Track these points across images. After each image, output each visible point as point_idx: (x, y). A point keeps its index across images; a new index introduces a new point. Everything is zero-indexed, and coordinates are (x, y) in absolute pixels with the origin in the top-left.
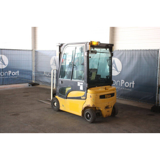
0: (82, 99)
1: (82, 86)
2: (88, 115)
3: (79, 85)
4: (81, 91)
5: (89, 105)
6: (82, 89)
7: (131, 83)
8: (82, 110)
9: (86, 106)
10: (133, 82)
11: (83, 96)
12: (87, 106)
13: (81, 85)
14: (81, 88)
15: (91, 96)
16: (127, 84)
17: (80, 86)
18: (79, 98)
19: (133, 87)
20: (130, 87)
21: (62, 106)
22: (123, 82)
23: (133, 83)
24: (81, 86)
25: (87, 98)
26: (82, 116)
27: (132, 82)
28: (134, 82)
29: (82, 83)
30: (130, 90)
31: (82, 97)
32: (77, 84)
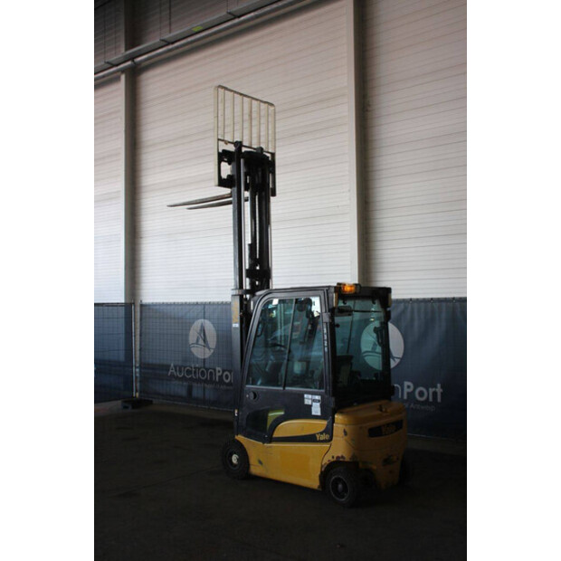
0: (320, 441)
1: (318, 404)
2: (340, 486)
3: (307, 402)
4: (316, 417)
5: (340, 455)
6: (319, 414)
7: (434, 389)
8: (319, 473)
9: (332, 460)
10: (439, 385)
11: (321, 433)
12: (335, 459)
13: (314, 401)
14: (316, 410)
15: (345, 432)
16: (421, 394)
17: (311, 406)
18: (311, 439)
19: (439, 400)
20: (431, 399)
21: (257, 463)
22: (409, 387)
23: (439, 390)
24: (314, 404)
25: (334, 438)
26: (320, 489)
27: (436, 387)
28: (442, 387)
29: (317, 397)
30: (432, 409)
31: (318, 436)
32: (303, 398)
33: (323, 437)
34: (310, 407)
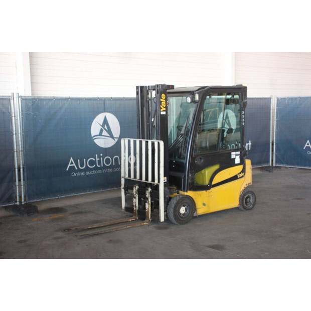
0: (240, 178)
1: (239, 157)
2: (248, 199)
3: (233, 157)
4: (237, 165)
5: (249, 183)
6: (239, 162)
8: (239, 196)
9: (246, 186)
11: (240, 173)
13: (236, 155)
14: (237, 161)
18: (235, 178)
24: (236, 157)
25: (246, 174)
29: (239, 153)
31: (238, 176)
32: (231, 155)
33: (241, 175)
34: (234, 159)
